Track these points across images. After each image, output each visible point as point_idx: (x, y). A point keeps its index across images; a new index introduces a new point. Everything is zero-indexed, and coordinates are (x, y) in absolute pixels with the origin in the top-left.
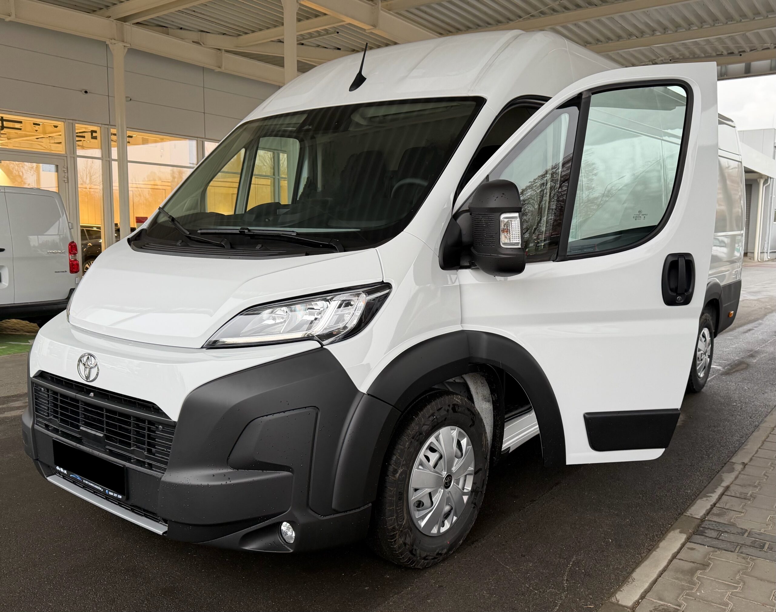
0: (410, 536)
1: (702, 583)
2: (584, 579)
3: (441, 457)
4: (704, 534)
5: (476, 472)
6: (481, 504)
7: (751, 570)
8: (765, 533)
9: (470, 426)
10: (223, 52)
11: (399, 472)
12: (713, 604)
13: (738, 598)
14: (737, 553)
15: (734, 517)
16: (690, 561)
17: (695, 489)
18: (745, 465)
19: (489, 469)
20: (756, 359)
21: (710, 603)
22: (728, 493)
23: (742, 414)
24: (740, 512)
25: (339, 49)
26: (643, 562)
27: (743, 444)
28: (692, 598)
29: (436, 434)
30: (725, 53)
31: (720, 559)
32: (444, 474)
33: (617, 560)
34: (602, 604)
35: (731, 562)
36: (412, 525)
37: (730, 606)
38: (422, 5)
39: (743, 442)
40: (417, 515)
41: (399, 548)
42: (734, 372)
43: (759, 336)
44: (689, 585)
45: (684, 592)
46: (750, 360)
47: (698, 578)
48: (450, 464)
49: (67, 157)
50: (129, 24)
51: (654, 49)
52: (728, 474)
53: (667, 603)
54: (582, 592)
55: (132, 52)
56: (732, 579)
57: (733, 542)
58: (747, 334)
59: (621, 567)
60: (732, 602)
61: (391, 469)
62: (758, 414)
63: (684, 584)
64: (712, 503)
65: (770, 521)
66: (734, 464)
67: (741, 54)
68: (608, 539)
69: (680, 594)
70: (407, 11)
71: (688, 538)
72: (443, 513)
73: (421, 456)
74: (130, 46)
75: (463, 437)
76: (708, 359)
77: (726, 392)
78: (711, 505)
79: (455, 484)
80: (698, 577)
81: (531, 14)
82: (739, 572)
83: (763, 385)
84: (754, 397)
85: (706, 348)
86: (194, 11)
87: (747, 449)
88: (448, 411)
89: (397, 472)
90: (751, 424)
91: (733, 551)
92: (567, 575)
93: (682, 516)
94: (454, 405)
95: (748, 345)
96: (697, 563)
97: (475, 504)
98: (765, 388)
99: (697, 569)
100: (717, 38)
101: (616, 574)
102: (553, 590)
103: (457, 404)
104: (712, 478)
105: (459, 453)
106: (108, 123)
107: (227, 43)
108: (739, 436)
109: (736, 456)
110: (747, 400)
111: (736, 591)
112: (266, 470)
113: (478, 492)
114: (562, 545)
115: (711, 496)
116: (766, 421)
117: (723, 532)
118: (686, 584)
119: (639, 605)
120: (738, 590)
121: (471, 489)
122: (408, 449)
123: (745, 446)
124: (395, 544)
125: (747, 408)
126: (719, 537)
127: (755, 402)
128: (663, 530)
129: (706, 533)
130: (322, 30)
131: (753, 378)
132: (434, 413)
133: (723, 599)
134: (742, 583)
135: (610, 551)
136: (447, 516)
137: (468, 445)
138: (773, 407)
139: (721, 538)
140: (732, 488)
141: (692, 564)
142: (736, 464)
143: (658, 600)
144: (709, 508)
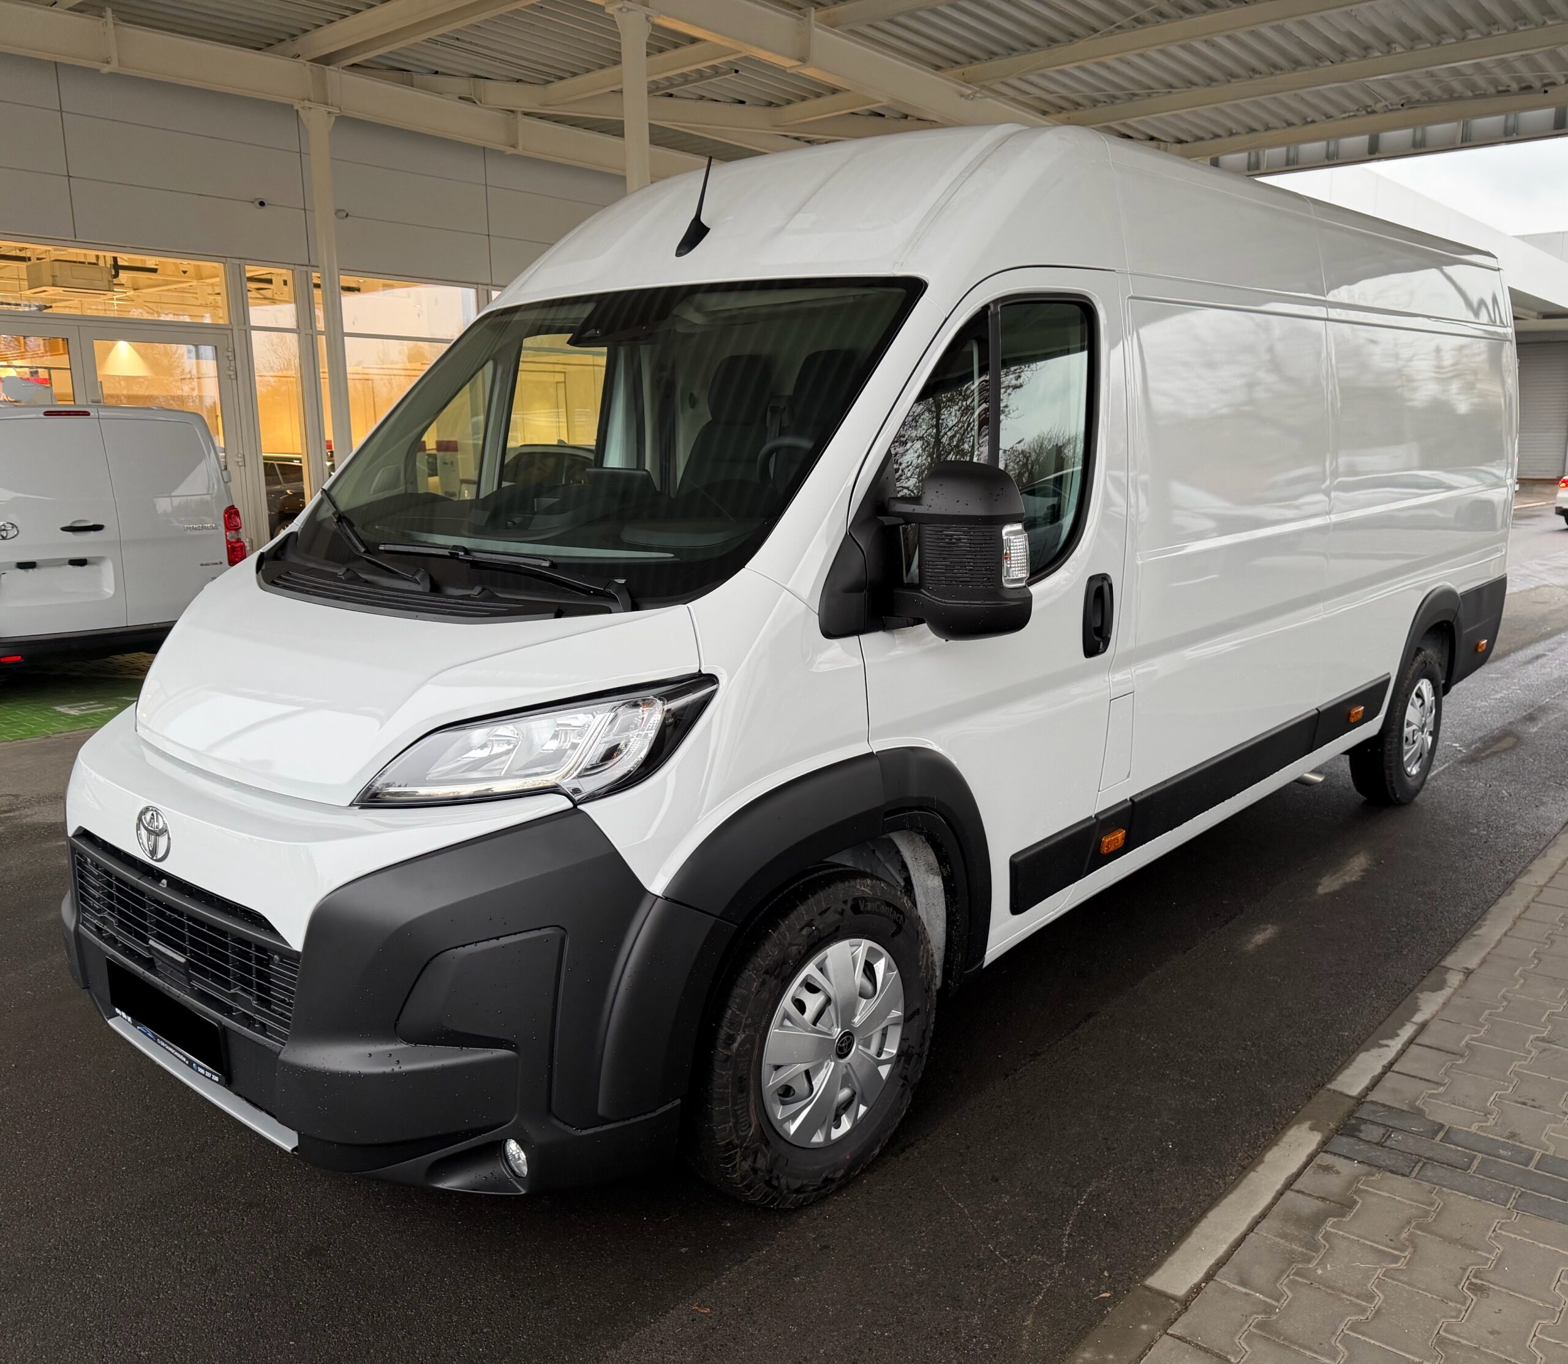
0: (765, 1156)
1: (1331, 1247)
2: (1103, 1232)
3: (828, 1001)
4: (1357, 1133)
5: (907, 1019)
6: (920, 1075)
7: (1435, 1220)
8: (1478, 1133)
9: (893, 935)
10: (520, 116)
11: (739, 1039)
12: (1344, 1296)
13: (1395, 1283)
14: (1415, 1178)
15: (1424, 1094)
16: (1318, 1195)
17: (1360, 1029)
18: (1468, 973)
19: (936, 1009)
20: (1537, 724)
21: (1338, 1293)
22: (1423, 1039)
23: (1486, 855)
24: (1437, 1083)
25: (742, 102)
26: (1226, 1197)
27: (1473, 925)
28: (1305, 1281)
29: (818, 959)
30: (1514, 86)
31: (1379, 1192)
32: (837, 1032)
33: (1176, 1191)
34: (1128, 1291)
35: (1398, 1198)
36: (770, 1132)
37: (1376, 1302)
38: (899, 14)
39: (1475, 919)
40: (779, 1112)
41: (743, 1178)
42: (1487, 756)
43: (1555, 671)
44: (1304, 1250)
45: (1293, 1266)
46: (1525, 727)
47: (1327, 1237)
48: (849, 1010)
49: (232, 330)
50: (336, 69)
51: (1368, 84)
52: (1430, 993)
53: (1254, 1291)
54: (1094, 1263)
55: (346, 122)
56: (1391, 1240)
57: (1411, 1154)
58: (1530, 667)
59: (1180, 1207)
60: (1382, 1292)
61: (722, 1035)
62: (1518, 855)
63: (1296, 1248)
64: (1385, 1062)
65: (1494, 1105)
66: (1448, 971)
67: (1546, 89)
68: (1166, 1141)
69: (1283, 1272)
70: (870, 26)
71: (1323, 1142)
72: (835, 1105)
73: (786, 1003)
74: (338, 112)
75: (880, 956)
76: (1430, 739)
77: (1463, 803)
78: (1384, 1066)
79: (860, 1047)
80: (1327, 1232)
81: (1116, 25)
82: (1409, 1223)
83: (1540, 786)
84: (1518, 815)
85: (1424, 719)
86: (458, 39)
87: (1479, 935)
88: (842, 913)
89: (734, 1041)
90: (1499, 877)
91: (1407, 1174)
92: (1072, 1224)
93: (1321, 1091)
94: (856, 900)
95: (1527, 692)
96: (1331, 1201)
97: (905, 1078)
98: (1542, 794)
99: (1327, 1215)
100: (1496, 60)
101: (1168, 1222)
102: (1040, 1257)
103: (864, 898)
104: (1397, 1003)
105: (869, 986)
106: (307, 263)
107: (524, 98)
108: (1469, 905)
109: (1455, 953)
110: (1502, 821)
111: (1395, 1266)
112: (467, 1047)
113: (913, 1055)
114: (1075, 1155)
115: (1387, 1046)
116: (1530, 871)
117: (1395, 1129)
118: (1300, 1249)
119: (1198, 1294)
120: (1399, 1264)
121: (898, 1051)
122: (756, 994)
123: (1475, 930)
124: (734, 1172)
125: (1498, 840)
126: (1385, 1141)
127: (1518, 827)
128: (1278, 1123)
129: (1360, 1131)
130: (706, 67)
131: (1524, 769)
132: (812, 920)
133: (1366, 1285)
134: (1410, 1250)
135: (1166, 1171)
136: (846, 1106)
137: (888, 968)
138: (1552, 837)
139: (1388, 1143)
140: (1432, 1027)
141: (1319, 1203)
142: (1451, 971)
143: (1237, 1284)
144: (1379, 1074)
